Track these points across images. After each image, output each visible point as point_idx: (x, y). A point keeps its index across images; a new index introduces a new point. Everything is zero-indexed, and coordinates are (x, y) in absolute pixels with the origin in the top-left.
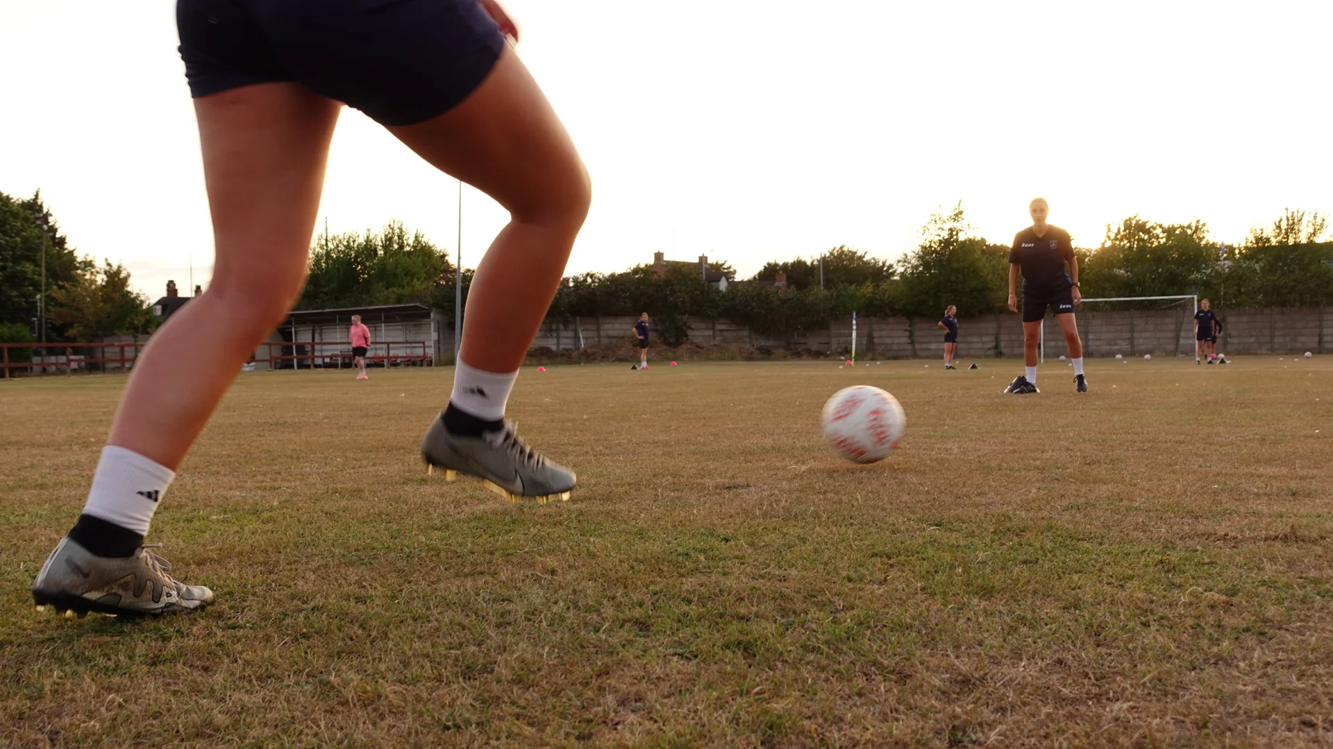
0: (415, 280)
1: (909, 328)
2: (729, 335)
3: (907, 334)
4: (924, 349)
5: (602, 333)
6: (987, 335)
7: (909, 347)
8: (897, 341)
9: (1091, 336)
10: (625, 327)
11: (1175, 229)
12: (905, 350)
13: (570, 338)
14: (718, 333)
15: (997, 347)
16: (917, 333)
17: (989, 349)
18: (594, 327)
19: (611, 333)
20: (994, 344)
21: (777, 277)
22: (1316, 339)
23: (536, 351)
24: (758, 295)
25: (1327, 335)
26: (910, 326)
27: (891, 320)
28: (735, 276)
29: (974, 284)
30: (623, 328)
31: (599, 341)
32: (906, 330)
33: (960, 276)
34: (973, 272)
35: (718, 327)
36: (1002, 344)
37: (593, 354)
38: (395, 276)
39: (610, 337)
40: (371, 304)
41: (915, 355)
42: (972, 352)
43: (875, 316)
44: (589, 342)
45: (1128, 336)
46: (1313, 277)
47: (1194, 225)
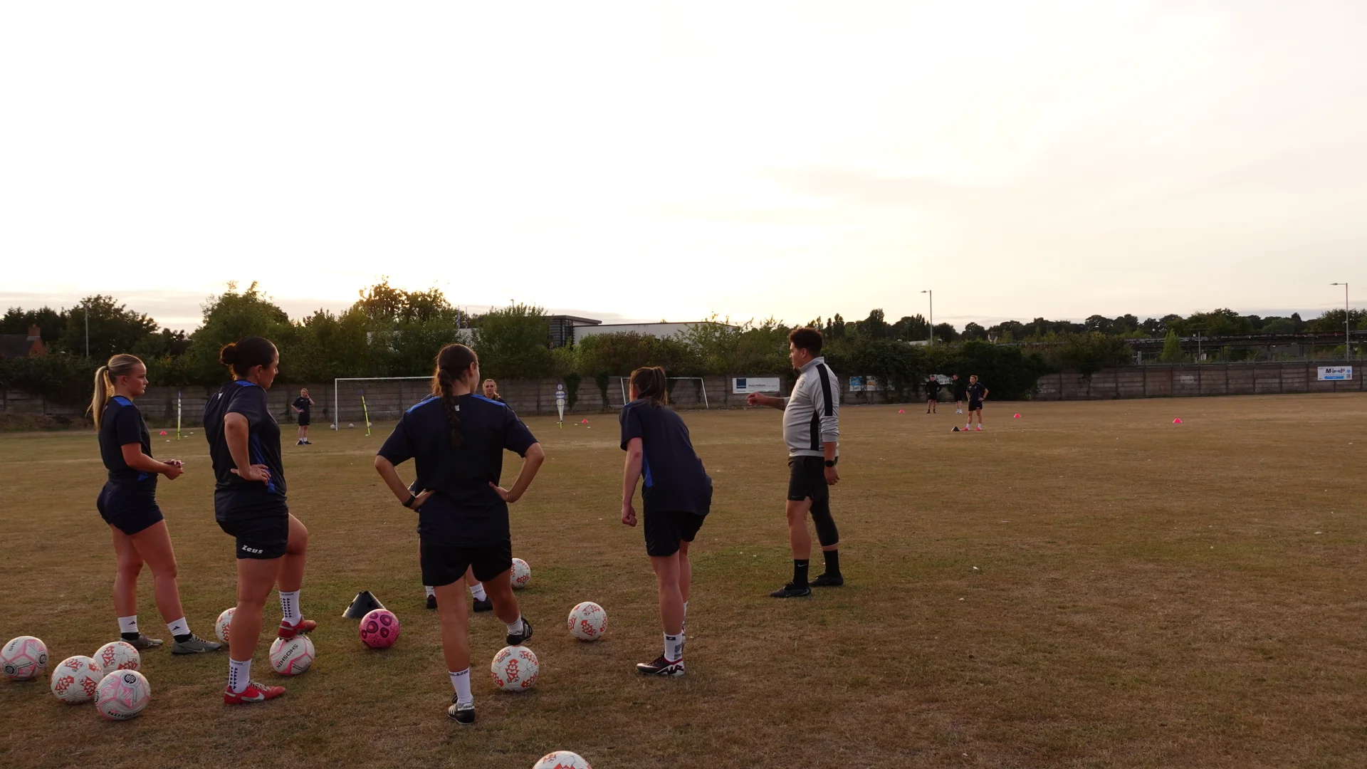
2: (22, 404)
6: (279, 402)
8: (195, 408)
11: (417, 297)
14: (10, 402)
20: (285, 410)
21: (30, 331)
22: (535, 404)
27: (190, 389)
35: (10, 396)
43: (173, 384)
45: (397, 402)
46: (532, 357)
47: (433, 294)
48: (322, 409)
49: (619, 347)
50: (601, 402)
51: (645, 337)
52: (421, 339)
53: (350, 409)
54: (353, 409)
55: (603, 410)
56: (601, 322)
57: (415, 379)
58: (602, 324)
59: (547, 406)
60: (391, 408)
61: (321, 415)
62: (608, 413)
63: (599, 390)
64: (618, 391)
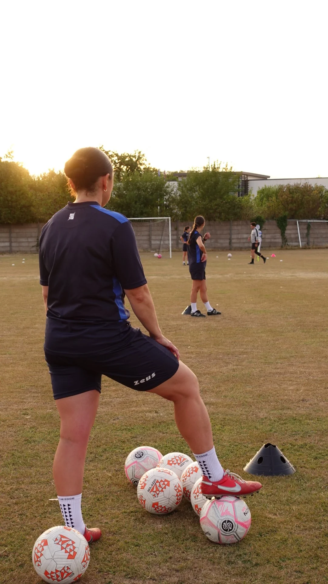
6: (31, 237)
11: (125, 157)
17: (33, 246)
22: (228, 241)
25: (234, 239)
29: (23, 202)
33: (14, 197)
42: (21, 249)
46: (226, 203)
47: (137, 155)
49: (295, 196)
50: (280, 240)
51: (317, 187)
52: (139, 189)
55: (282, 247)
56: (269, 177)
57: (139, 220)
58: (270, 178)
59: (237, 243)
62: (287, 249)
63: (279, 231)
64: (294, 231)
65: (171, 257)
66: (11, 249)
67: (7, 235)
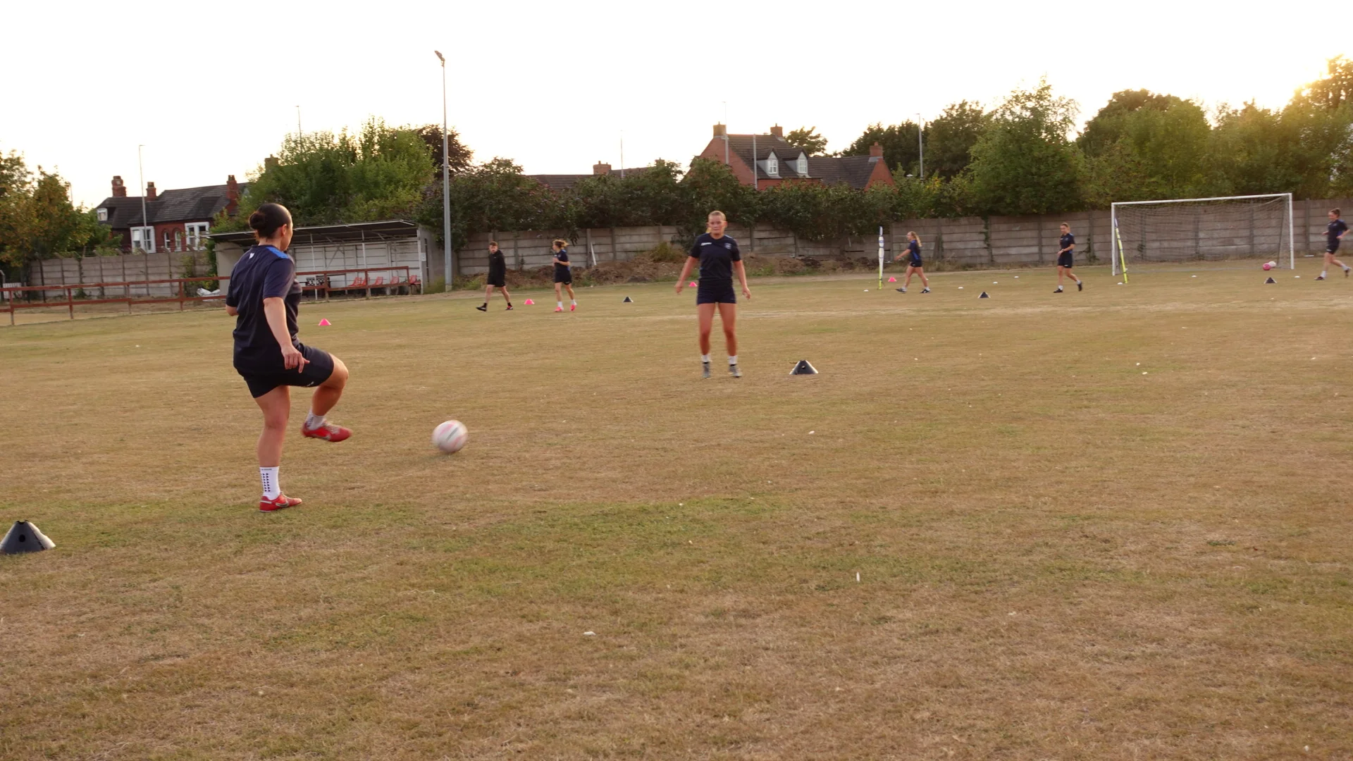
0: (400, 189)
1: (985, 230)
2: (771, 244)
3: (983, 237)
4: (1002, 255)
5: (618, 247)
7: (984, 253)
8: (970, 245)
9: (1201, 235)
10: (645, 239)
12: (981, 256)
13: (581, 254)
14: (757, 242)
15: (1089, 250)
16: (993, 236)
17: (1081, 252)
18: (608, 240)
19: (628, 246)
20: (1085, 247)
21: (871, 151)
23: (540, 271)
24: (804, 195)
26: (986, 228)
27: (963, 221)
28: (825, 147)
29: (1059, 175)
30: (640, 240)
31: (615, 255)
32: (981, 233)
33: (1042, 167)
34: (1060, 160)
35: (757, 235)
36: (1096, 247)
37: (606, 273)
38: (376, 184)
39: (626, 251)
40: (350, 219)
41: (992, 263)
43: (944, 216)
44: (603, 257)
45: (1246, 233)
48: (1136, 245)
53: (1175, 244)
54: (1180, 244)
60: (1237, 241)
61: (1136, 253)
65: (1292, 267)
66: (1041, 258)
67: (1034, 233)
